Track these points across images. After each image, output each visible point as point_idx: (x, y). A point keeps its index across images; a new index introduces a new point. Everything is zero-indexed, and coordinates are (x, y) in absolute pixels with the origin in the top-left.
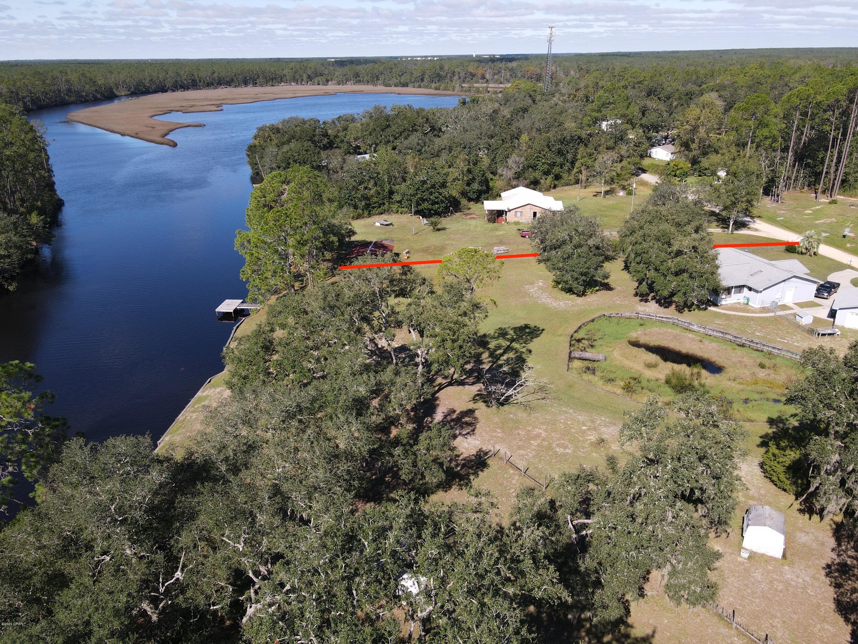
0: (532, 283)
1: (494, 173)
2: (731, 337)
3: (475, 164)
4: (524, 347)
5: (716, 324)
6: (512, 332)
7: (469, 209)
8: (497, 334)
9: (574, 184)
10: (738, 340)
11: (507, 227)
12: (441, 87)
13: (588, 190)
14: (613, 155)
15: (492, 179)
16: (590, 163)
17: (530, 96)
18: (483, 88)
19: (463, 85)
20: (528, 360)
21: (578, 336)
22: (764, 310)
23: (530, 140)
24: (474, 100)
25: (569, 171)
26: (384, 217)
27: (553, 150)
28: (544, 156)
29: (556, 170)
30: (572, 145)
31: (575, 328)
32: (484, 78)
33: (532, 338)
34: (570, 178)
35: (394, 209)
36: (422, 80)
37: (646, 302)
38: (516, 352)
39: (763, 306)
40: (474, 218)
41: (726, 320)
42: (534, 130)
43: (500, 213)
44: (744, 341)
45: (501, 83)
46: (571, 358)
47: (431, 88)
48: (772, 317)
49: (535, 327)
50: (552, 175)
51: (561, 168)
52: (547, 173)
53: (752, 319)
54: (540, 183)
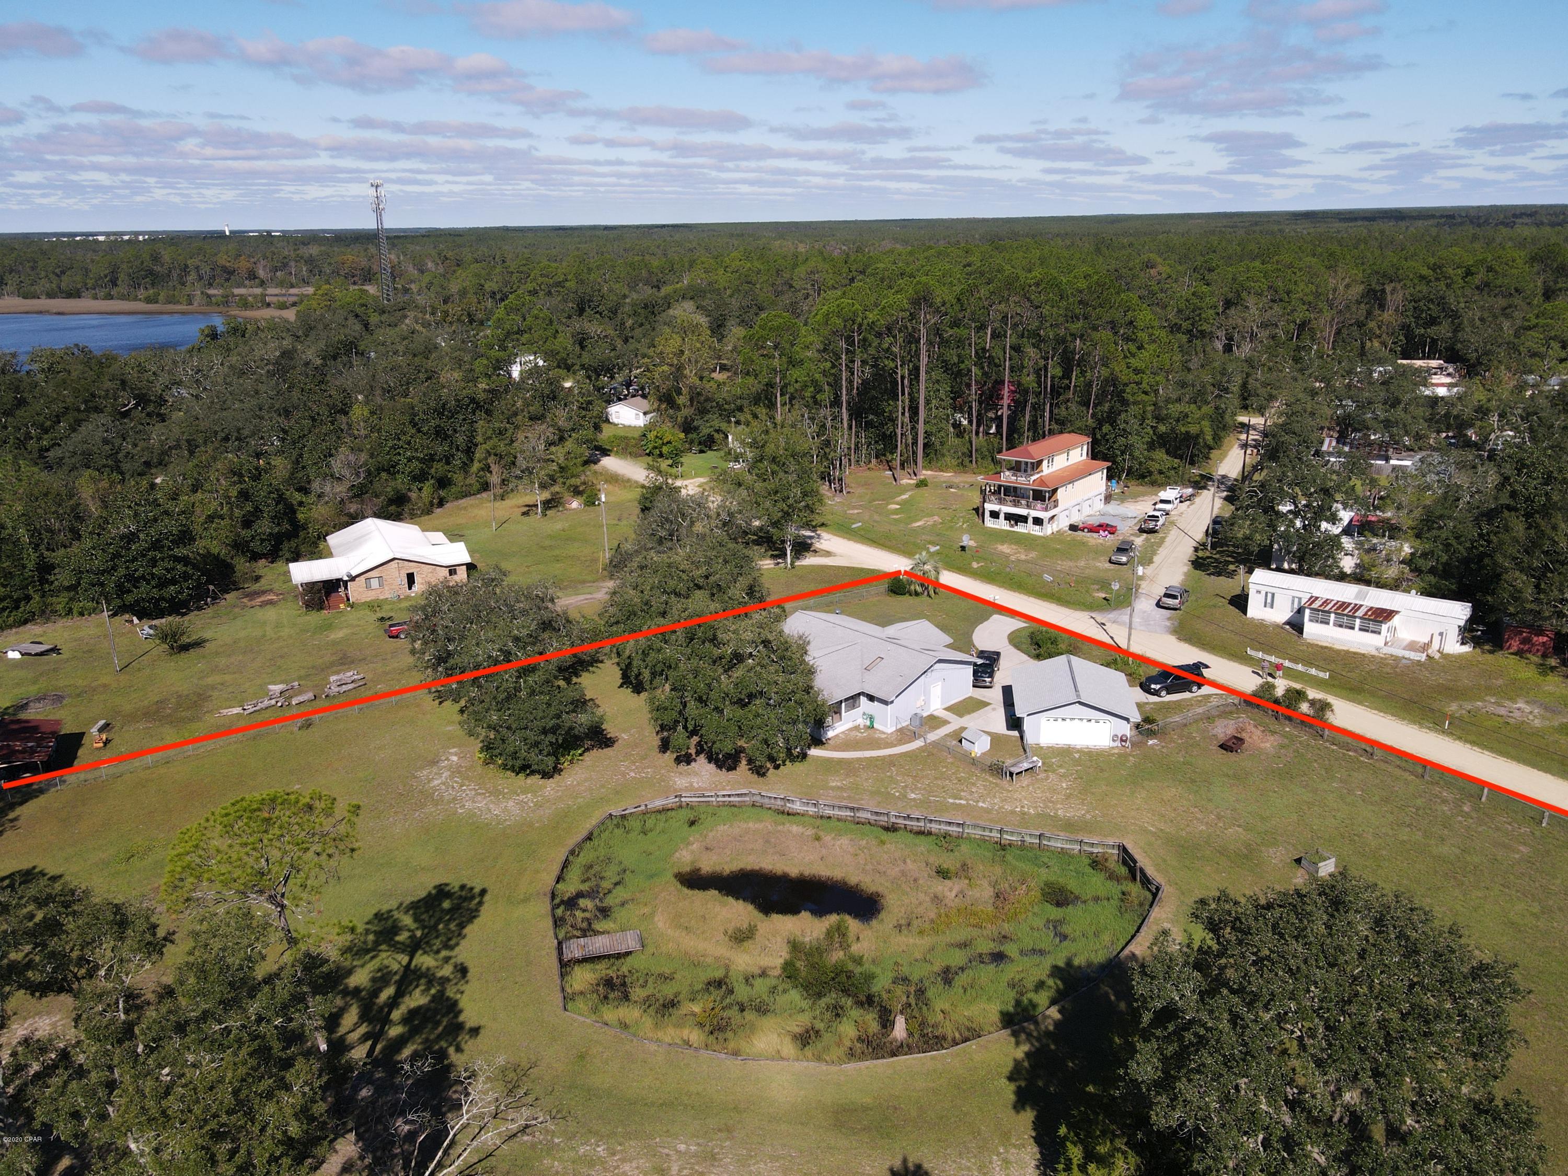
0: (434, 762)
1: (304, 490)
2: (869, 816)
3: (256, 478)
4: (447, 960)
5: (833, 788)
6: (407, 920)
7: (258, 578)
8: (371, 937)
9: (479, 492)
10: (881, 818)
11: (352, 616)
12: (161, 298)
13: (508, 503)
14: (543, 430)
15: (301, 504)
16: (502, 448)
17: (357, 316)
18: (255, 296)
19: (211, 292)
20: (465, 1002)
21: (569, 888)
22: (905, 735)
23: (373, 413)
24: (235, 330)
25: (465, 467)
26: (33, 630)
27: (425, 429)
28: (409, 443)
29: (438, 468)
30: (461, 417)
31: (555, 869)
32: (255, 278)
33: (462, 926)
34: (468, 481)
35: (59, 607)
36: (114, 283)
37: (688, 763)
38: (430, 984)
39: (899, 726)
40: (271, 602)
41: (847, 775)
42: (378, 392)
43: (332, 586)
44: (893, 820)
45: (292, 286)
46: (565, 966)
47: (136, 299)
48: (920, 749)
49: (463, 887)
50: (432, 482)
51: (448, 463)
52: (420, 477)
53: (890, 761)
54: (409, 500)
